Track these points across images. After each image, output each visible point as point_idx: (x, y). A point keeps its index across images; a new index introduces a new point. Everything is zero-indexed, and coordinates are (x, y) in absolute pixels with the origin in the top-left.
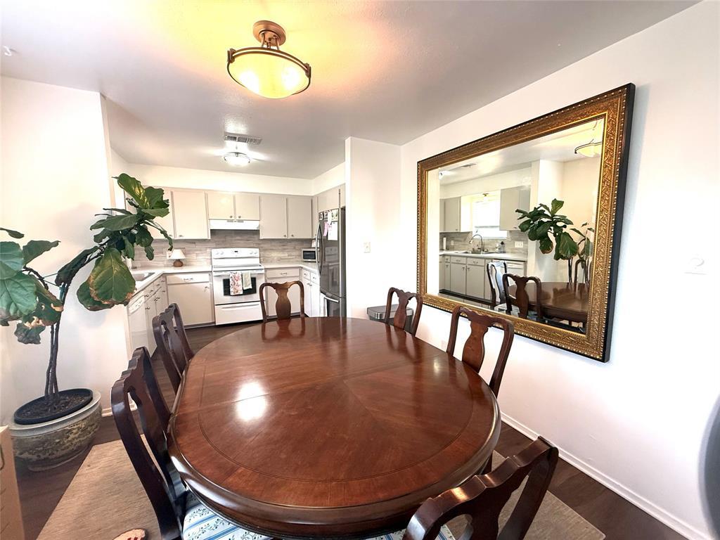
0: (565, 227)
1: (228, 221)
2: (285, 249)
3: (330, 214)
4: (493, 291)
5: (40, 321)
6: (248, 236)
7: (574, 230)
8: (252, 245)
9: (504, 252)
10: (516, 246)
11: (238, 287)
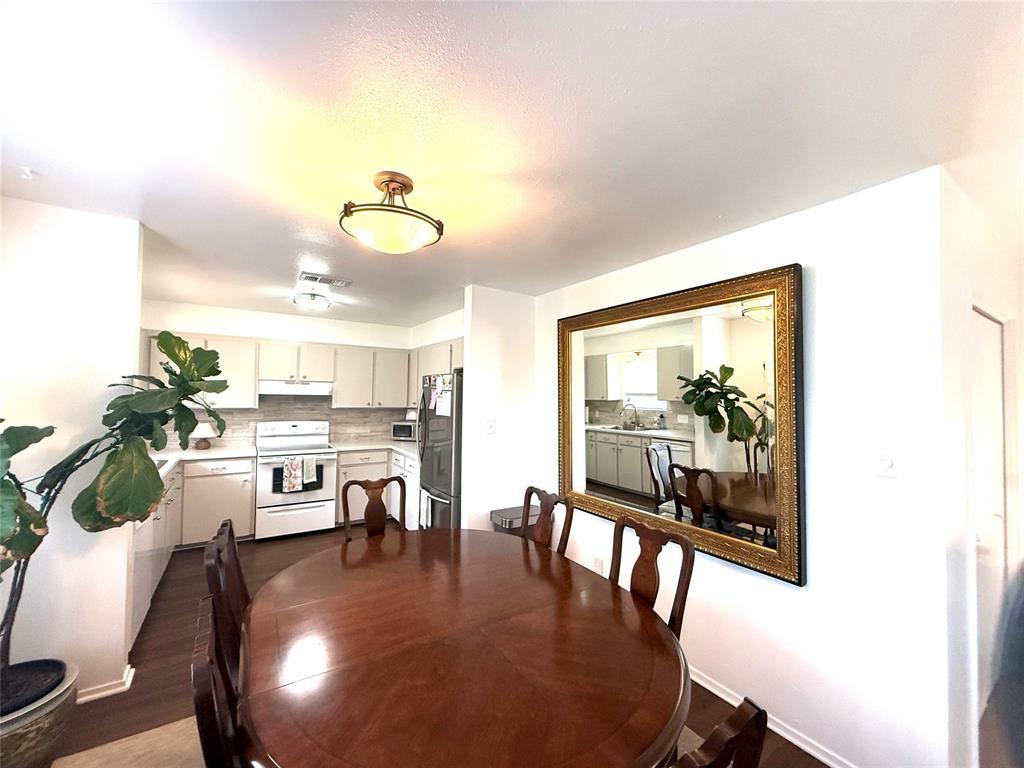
0: (737, 399)
1: (288, 382)
2: (365, 422)
3: (439, 381)
4: (656, 483)
5: (9, 553)
6: (315, 405)
7: (748, 403)
8: (319, 417)
9: (665, 428)
10: (680, 421)
11: (294, 480)
